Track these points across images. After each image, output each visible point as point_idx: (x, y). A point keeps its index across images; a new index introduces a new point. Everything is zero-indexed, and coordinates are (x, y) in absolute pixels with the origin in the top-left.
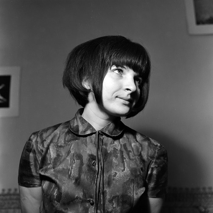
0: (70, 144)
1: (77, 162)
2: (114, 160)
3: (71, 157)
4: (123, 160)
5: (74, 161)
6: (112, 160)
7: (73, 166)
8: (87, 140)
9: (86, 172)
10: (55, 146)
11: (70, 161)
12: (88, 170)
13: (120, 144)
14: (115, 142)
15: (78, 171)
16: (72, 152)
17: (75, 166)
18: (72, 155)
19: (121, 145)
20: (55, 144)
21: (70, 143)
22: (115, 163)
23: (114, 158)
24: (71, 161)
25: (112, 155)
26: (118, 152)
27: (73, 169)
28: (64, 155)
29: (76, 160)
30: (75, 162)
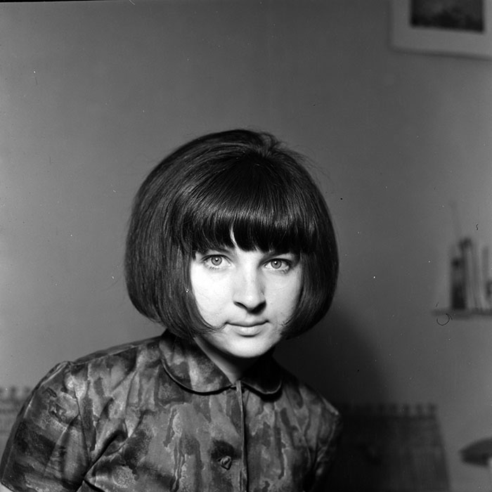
0: (169, 411)
1: (189, 458)
2: (263, 452)
3: (176, 448)
4: (280, 450)
5: (182, 458)
6: (260, 452)
7: (183, 470)
8: (208, 405)
9: (210, 485)
10: (136, 414)
11: (173, 457)
12: (214, 479)
13: (273, 412)
14: (265, 407)
15: (194, 484)
16: (178, 434)
17: (186, 470)
18: (178, 441)
19: (276, 414)
20: (133, 408)
21: (170, 407)
22: (265, 459)
23: (265, 448)
24: (175, 456)
25: (260, 441)
26: (271, 432)
27: (182, 478)
28: (155, 435)
29: (186, 455)
30: (184, 459)
